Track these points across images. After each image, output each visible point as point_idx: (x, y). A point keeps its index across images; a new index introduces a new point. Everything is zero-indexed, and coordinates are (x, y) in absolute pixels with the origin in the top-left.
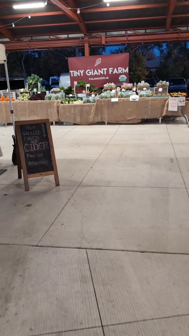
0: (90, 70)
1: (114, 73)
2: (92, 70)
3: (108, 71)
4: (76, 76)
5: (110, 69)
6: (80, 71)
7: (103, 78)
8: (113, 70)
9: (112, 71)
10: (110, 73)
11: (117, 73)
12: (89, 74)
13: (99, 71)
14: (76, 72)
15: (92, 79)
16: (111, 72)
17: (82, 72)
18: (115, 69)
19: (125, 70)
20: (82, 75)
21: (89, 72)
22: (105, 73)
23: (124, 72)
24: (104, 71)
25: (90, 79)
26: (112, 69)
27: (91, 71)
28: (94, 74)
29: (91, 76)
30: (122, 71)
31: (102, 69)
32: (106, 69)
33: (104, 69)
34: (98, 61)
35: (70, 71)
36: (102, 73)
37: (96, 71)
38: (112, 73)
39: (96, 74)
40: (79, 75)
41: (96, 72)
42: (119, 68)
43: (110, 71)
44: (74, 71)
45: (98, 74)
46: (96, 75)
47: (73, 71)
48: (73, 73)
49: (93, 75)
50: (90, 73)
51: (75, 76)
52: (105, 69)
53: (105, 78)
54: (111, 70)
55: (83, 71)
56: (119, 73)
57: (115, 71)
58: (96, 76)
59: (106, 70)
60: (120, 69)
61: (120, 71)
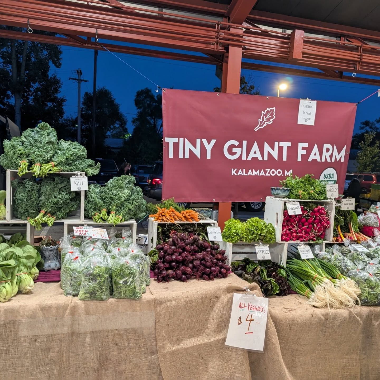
0: (236, 143)
1: (310, 160)
2: (245, 143)
3: (293, 151)
4: (187, 156)
5: (301, 145)
6: (205, 141)
7: (277, 172)
8: (309, 150)
9: (304, 152)
10: (299, 159)
11: (319, 160)
12: (235, 154)
13: (267, 148)
14: (189, 145)
15: (240, 173)
16: (303, 155)
17: (209, 147)
18: (316, 149)
19: (339, 153)
20: (209, 157)
21: (234, 150)
22: (285, 159)
24: (281, 149)
25: (234, 172)
26: (306, 145)
27: (240, 146)
28: (249, 158)
29: (239, 163)
30: (331, 156)
31: (276, 144)
32: (289, 144)
33: (282, 144)
34: (266, 115)
35: (167, 139)
36: (275, 154)
37: (255, 147)
38: (305, 157)
39: (255, 156)
40: (199, 155)
41: (255, 153)
42: (326, 146)
43: (301, 152)
44: (181, 140)
45: (260, 159)
46: (255, 159)
47: (176, 140)
48: (176, 146)
49: (244, 158)
50: (238, 150)
51: (181, 156)
52: (286, 145)
53: (284, 173)
54: (303, 148)
55: (213, 141)
56: (323, 160)
57: (315, 155)
58: (255, 163)
59: (288, 147)
60: (328, 150)
61: (326, 155)
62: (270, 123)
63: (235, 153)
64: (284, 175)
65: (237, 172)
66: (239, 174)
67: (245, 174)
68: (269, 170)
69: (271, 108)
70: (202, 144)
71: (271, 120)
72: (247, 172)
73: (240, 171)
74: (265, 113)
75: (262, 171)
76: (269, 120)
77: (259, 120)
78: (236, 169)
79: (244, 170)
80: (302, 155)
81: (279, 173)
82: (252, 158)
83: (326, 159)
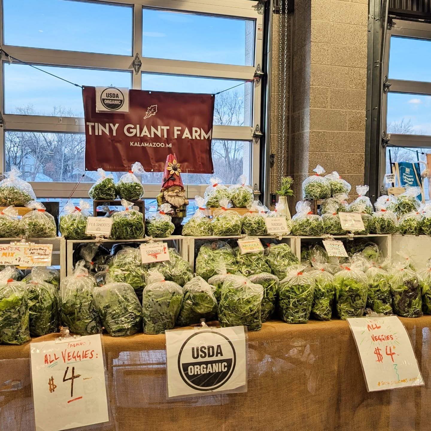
62: (153, 115)
63: (132, 132)
64: (166, 146)
66: (135, 145)
67: (139, 146)
68: (155, 143)
69: (154, 106)
70: (110, 127)
71: (154, 113)
72: (140, 144)
73: (136, 143)
74: (150, 109)
75: (151, 144)
77: (146, 112)
78: (133, 142)
79: (139, 143)
81: (162, 145)
82: (144, 135)
83: (196, 137)
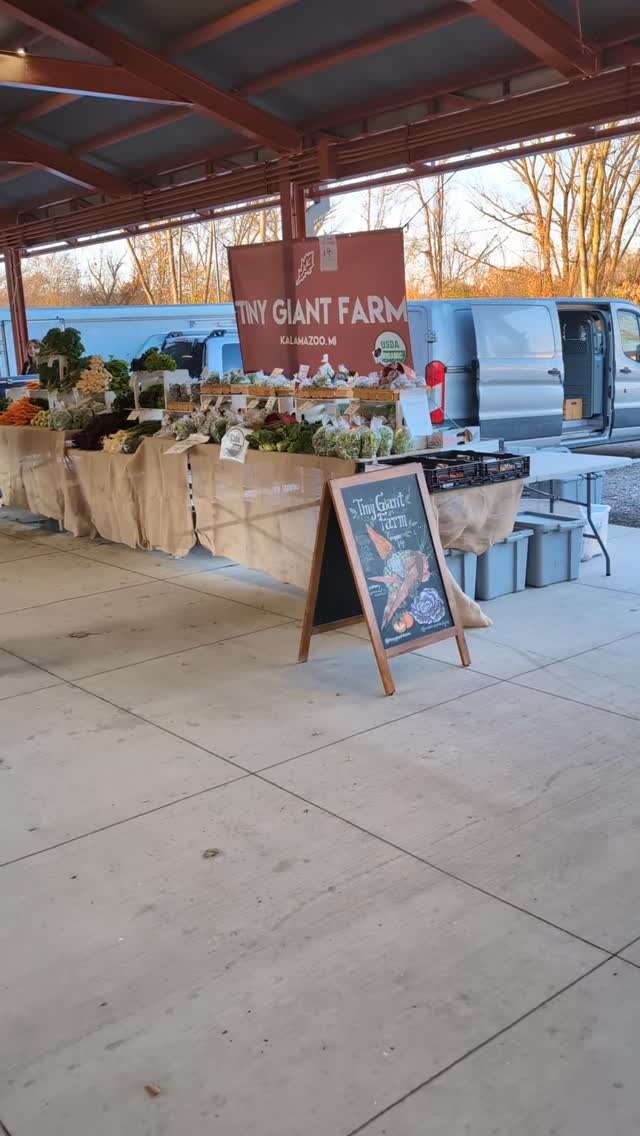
1: (354, 322)
2: (289, 301)
5: (341, 300)
6: (259, 302)
7: (320, 340)
8: (350, 306)
9: (346, 310)
10: (342, 322)
11: (365, 321)
13: (309, 307)
17: (263, 309)
18: (358, 306)
19: (397, 308)
20: (263, 321)
21: (281, 312)
22: (326, 322)
23: (393, 317)
24: (321, 306)
25: (282, 341)
26: (346, 300)
27: (286, 307)
28: (294, 323)
29: (287, 329)
30: (384, 314)
31: (317, 299)
32: (330, 300)
33: (322, 300)
34: (305, 263)
36: (317, 316)
37: (298, 306)
38: (348, 317)
39: (299, 318)
40: (256, 319)
41: (299, 314)
42: (371, 299)
43: (343, 311)
45: (304, 322)
46: (300, 323)
49: (290, 322)
50: (284, 313)
52: (326, 301)
53: (327, 341)
54: (345, 305)
55: (265, 303)
56: (373, 321)
57: (358, 315)
58: (300, 329)
59: (329, 305)
60: (375, 305)
61: (376, 313)
62: (309, 273)
63: (282, 316)
64: (328, 344)
65: (285, 340)
66: (287, 342)
68: (312, 337)
69: (309, 253)
71: (311, 269)
72: (293, 341)
73: (287, 338)
74: (304, 261)
75: (306, 339)
76: (308, 268)
77: (299, 270)
78: (284, 336)
79: (291, 337)
80: (344, 315)
81: (322, 341)
82: (298, 321)
83: (376, 319)
